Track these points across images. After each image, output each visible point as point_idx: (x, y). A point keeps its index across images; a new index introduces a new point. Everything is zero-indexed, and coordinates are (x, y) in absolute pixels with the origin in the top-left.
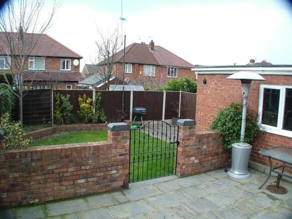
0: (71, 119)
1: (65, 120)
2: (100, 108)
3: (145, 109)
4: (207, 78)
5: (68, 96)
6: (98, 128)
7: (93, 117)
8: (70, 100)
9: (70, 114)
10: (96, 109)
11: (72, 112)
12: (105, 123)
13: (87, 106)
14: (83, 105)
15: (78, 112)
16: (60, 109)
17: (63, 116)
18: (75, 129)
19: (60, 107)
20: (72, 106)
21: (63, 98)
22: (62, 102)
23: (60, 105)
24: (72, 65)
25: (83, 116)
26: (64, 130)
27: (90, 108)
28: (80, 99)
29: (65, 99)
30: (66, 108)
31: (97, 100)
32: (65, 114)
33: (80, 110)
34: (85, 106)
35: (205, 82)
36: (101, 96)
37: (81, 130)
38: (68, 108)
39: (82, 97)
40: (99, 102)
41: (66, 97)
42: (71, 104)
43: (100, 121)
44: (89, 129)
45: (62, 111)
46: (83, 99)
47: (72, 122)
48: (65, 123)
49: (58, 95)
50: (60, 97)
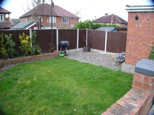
0: (14, 53)
1: (9, 55)
2: (36, 43)
3: (68, 42)
4: (139, 15)
5: (11, 35)
6: (37, 58)
7: (31, 51)
8: (13, 38)
9: (13, 50)
10: (33, 44)
11: (14, 48)
12: (40, 54)
13: (27, 42)
14: (23, 41)
15: (20, 47)
16: (5, 46)
17: (8, 52)
18: (19, 61)
19: (4, 45)
20: (15, 43)
21: (6, 37)
22: (6, 40)
23: (4, 43)
24: (5, 18)
25: (24, 50)
26: (10, 63)
27: (29, 43)
28: (20, 37)
29: (9, 38)
30: (9, 45)
31: (33, 37)
32: (9, 50)
33: (20, 46)
34: (25, 42)
35: (137, 18)
36: (36, 33)
37: (24, 61)
38: (12, 45)
39: (21, 35)
40: (35, 38)
41: (9, 36)
42: (14, 41)
43: (37, 53)
44: (30, 60)
45: (6, 48)
46: (22, 36)
47: (15, 56)
48: (10, 57)
49: (2, 35)
50: (4, 36)
